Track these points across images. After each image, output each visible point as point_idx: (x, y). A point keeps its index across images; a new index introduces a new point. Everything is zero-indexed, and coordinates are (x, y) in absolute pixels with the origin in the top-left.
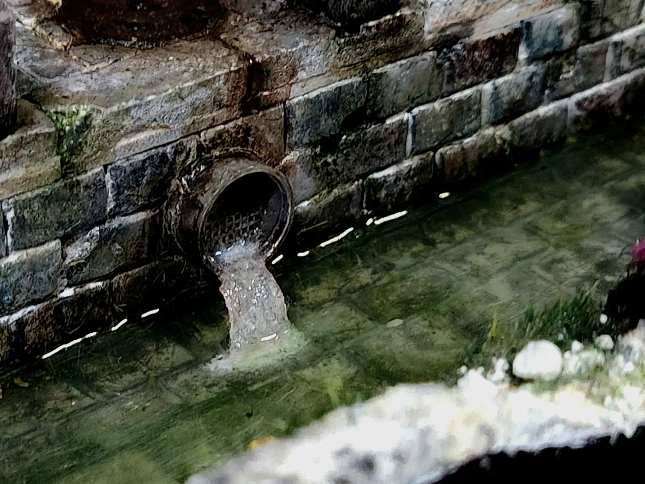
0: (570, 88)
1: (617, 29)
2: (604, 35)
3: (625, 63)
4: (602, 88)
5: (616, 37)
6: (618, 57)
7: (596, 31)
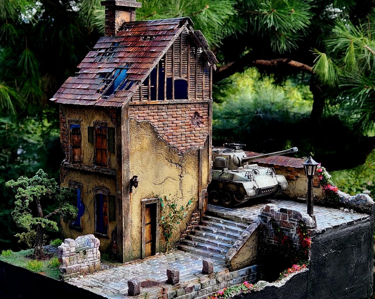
0: (201, 295)
1: (206, 287)
2: (204, 288)
3: (207, 292)
4: (205, 296)
5: (206, 288)
6: (206, 291)
7: (203, 287)
